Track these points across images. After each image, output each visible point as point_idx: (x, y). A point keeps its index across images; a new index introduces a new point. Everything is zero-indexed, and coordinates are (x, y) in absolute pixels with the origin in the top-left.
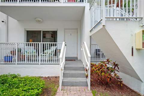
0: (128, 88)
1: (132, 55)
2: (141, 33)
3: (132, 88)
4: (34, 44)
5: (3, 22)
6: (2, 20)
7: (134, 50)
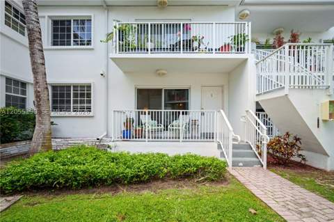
0: (312, 167)
1: (318, 127)
2: (328, 104)
3: (317, 167)
4: (152, 112)
5: (102, 75)
6: (102, 73)
7: (320, 121)
